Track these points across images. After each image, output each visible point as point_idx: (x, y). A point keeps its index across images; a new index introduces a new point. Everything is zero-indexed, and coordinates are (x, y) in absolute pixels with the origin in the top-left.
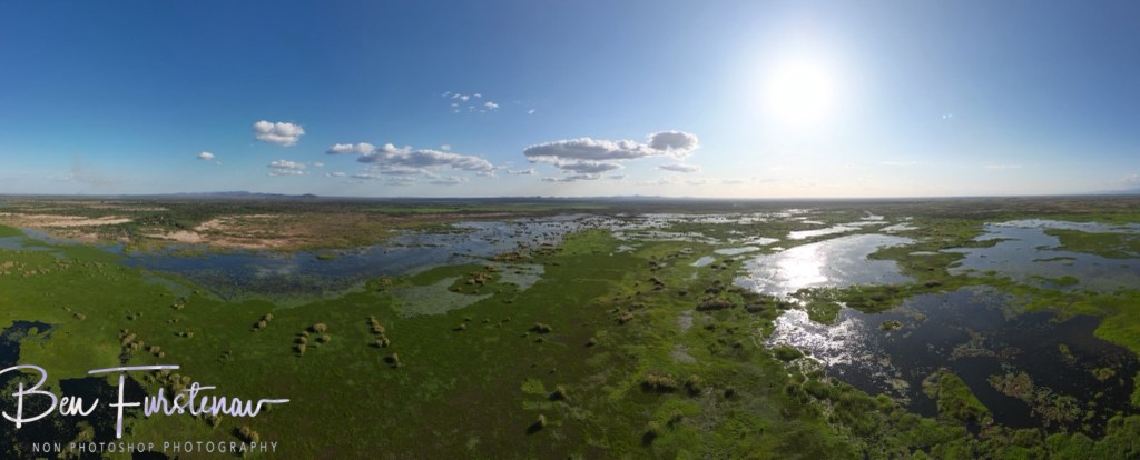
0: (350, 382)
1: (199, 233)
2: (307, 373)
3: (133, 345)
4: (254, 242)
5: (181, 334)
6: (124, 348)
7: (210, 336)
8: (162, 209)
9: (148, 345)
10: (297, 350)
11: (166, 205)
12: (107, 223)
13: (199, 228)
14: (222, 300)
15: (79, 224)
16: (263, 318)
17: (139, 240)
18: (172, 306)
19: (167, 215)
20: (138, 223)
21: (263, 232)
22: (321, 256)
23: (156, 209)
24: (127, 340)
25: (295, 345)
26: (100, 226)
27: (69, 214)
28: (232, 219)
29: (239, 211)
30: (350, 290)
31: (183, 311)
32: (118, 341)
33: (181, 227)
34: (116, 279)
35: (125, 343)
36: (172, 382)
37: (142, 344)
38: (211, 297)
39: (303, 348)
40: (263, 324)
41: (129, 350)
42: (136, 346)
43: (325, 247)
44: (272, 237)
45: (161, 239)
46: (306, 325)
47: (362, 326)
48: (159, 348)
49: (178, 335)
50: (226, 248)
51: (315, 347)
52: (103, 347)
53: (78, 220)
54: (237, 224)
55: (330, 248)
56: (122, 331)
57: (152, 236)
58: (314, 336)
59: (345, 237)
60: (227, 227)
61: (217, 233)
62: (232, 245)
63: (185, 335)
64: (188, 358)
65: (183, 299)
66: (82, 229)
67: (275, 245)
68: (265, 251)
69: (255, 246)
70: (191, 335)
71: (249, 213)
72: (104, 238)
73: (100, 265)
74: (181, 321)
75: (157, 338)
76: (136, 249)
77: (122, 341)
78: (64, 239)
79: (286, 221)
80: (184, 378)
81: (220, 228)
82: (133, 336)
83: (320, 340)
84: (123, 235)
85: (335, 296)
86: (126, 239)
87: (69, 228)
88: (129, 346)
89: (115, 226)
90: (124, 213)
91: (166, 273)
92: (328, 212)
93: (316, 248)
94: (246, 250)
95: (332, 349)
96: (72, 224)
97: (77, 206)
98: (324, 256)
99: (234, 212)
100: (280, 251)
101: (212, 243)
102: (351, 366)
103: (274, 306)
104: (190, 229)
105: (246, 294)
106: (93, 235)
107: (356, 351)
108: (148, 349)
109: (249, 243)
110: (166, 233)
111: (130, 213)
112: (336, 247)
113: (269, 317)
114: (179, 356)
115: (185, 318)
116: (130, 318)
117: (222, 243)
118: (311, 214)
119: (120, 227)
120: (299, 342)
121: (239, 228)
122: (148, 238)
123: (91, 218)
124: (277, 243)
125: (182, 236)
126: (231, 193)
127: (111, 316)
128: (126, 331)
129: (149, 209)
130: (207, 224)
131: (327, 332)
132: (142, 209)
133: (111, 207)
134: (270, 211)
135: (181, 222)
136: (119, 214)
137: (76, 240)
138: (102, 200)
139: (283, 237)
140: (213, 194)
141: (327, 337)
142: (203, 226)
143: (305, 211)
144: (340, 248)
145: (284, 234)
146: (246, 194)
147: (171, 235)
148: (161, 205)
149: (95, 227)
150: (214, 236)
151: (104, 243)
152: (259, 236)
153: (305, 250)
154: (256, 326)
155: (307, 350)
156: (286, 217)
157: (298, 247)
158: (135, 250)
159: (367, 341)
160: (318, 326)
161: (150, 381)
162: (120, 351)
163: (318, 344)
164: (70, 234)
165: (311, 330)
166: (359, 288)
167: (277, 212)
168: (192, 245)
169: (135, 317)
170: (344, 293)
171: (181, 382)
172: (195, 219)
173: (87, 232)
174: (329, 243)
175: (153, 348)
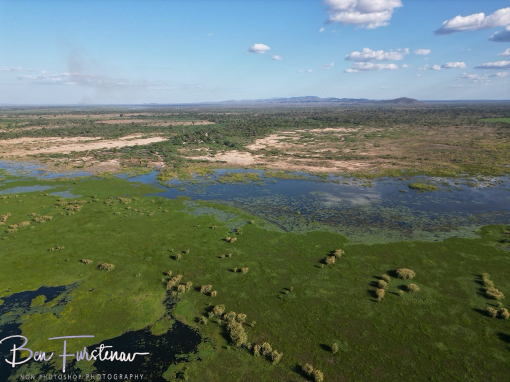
0: (441, 346)
1: (253, 153)
2: (384, 321)
3: (179, 287)
4: (321, 164)
5: (236, 269)
6: (169, 292)
7: (268, 271)
8: (206, 123)
9: (197, 285)
10: (374, 295)
11: (211, 118)
12: (132, 144)
13: (253, 147)
14: (282, 232)
15: (90, 147)
16: (332, 254)
17: (177, 164)
18: (224, 240)
19: (212, 131)
20: (175, 142)
21: (335, 151)
22: (414, 185)
23: (198, 123)
24: (173, 283)
25: (371, 288)
26: (123, 149)
27: (71, 134)
28: (295, 134)
29: (306, 124)
30: (453, 233)
31: (236, 245)
32: (160, 286)
33: (231, 146)
34: (151, 214)
35: (169, 286)
36: (227, 320)
37: (190, 284)
38: (269, 227)
39: (381, 293)
40: (333, 260)
41: (174, 293)
42: (183, 287)
43: (423, 173)
44: (347, 158)
45: (207, 162)
46: (388, 267)
47: (466, 283)
48: (211, 287)
49: (232, 271)
50: (287, 172)
51: (397, 294)
52: (142, 296)
53: (86, 142)
54: (301, 141)
55: (430, 174)
56: (165, 274)
57: (194, 158)
58: (397, 282)
59: (454, 161)
60: (288, 145)
61: (275, 152)
62: (294, 167)
63: (239, 271)
64: (243, 295)
65: (236, 230)
66: (95, 154)
67: (351, 168)
68: (336, 175)
69: (324, 169)
70: (245, 270)
71: (318, 126)
72: (131, 165)
73: (127, 201)
74: (235, 255)
75: (208, 276)
76: (175, 176)
77: (165, 284)
78: (69, 171)
79: (367, 137)
80: (240, 316)
81: (279, 146)
82: (180, 277)
83: (404, 288)
84: (156, 160)
85: (431, 238)
86: (161, 164)
87: (74, 154)
88: (175, 288)
89: (144, 147)
90: (156, 129)
91: (214, 202)
92: (431, 125)
93: (408, 175)
94: (311, 174)
95: (421, 301)
96: (78, 148)
97: (83, 122)
98: (419, 186)
99: (297, 124)
100: (356, 176)
101: (270, 166)
102: (443, 328)
103: (346, 241)
104: (241, 149)
105: (310, 226)
106: (113, 162)
107: (453, 311)
108: (198, 289)
109: (315, 165)
110: (213, 154)
111: (163, 129)
112: (437, 175)
113: (339, 252)
114: (235, 293)
115: (239, 252)
116: (174, 258)
117: (282, 165)
118: (406, 126)
119: (151, 150)
120: (377, 285)
121: (302, 146)
122: (190, 161)
123: (107, 138)
124: (353, 166)
125: (232, 157)
126: (294, 100)
127: (150, 259)
128: (171, 273)
129: (189, 123)
130: (263, 141)
131: (415, 280)
132: (179, 123)
133: (136, 121)
134: (346, 122)
135: (230, 139)
136: (148, 131)
137: (88, 171)
138: (121, 112)
139: (363, 158)
140: (271, 101)
141: (415, 287)
142: (259, 144)
143: (396, 122)
144: (444, 175)
145: (364, 154)
146: (315, 99)
147: (220, 157)
148: (205, 118)
149: (114, 150)
150: (270, 157)
151: (130, 172)
152: (329, 156)
153: (391, 176)
154: (323, 261)
155: (386, 296)
156: (368, 130)
157: (382, 172)
158: (173, 178)
159: (473, 304)
160: (403, 271)
161: (202, 323)
162: (164, 296)
163: (401, 292)
164: (78, 163)
165: (394, 274)
166: (470, 232)
167: (357, 124)
168: (245, 168)
169: (179, 256)
170: (443, 236)
171: (237, 320)
172: (247, 136)
173: (104, 159)
174: (429, 169)
175: (203, 288)
